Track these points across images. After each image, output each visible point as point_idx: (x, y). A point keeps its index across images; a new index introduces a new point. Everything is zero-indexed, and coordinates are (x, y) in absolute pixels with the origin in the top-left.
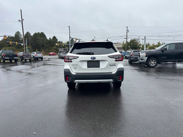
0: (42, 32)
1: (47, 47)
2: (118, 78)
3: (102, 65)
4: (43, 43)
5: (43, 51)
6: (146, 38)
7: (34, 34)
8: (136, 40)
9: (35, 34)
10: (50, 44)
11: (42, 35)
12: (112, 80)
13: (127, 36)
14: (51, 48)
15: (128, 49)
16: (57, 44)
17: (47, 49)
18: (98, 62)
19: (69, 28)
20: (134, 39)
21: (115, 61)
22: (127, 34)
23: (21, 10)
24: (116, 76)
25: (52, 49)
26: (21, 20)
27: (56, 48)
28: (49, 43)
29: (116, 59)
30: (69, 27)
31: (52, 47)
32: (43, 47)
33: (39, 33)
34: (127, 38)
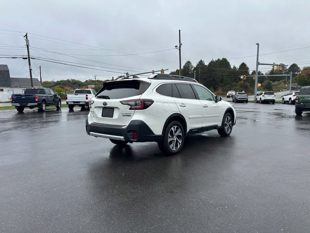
0: (223, 59)
1: (227, 82)
2: (131, 135)
3: (116, 114)
4: (222, 76)
5: (221, 89)
7: (210, 63)
9: (212, 63)
10: (234, 76)
11: (224, 63)
12: (123, 137)
14: (234, 84)
16: (242, 77)
17: (227, 86)
18: (112, 110)
19: (258, 47)
21: (129, 109)
23: (180, 31)
24: (128, 132)
25: (235, 86)
26: (178, 46)
27: (243, 84)
28: (232, 76)
29: (131, 106)
30: (258, 44)
31: (237, 82)
32: (222, 83)
33: (219, 59)
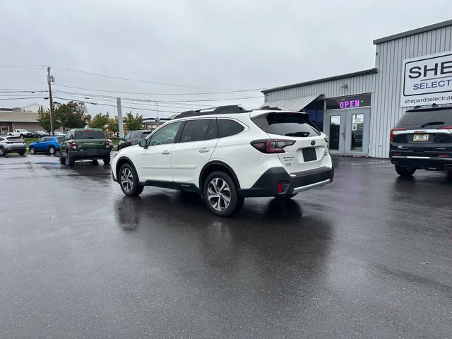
6: (122, 105)
8: (76, 105)
13: (50, 93)
15: (57, 127)
18: (315, 151)
20: (72, 102)
22: (50, 88)
34: (51, 97)
